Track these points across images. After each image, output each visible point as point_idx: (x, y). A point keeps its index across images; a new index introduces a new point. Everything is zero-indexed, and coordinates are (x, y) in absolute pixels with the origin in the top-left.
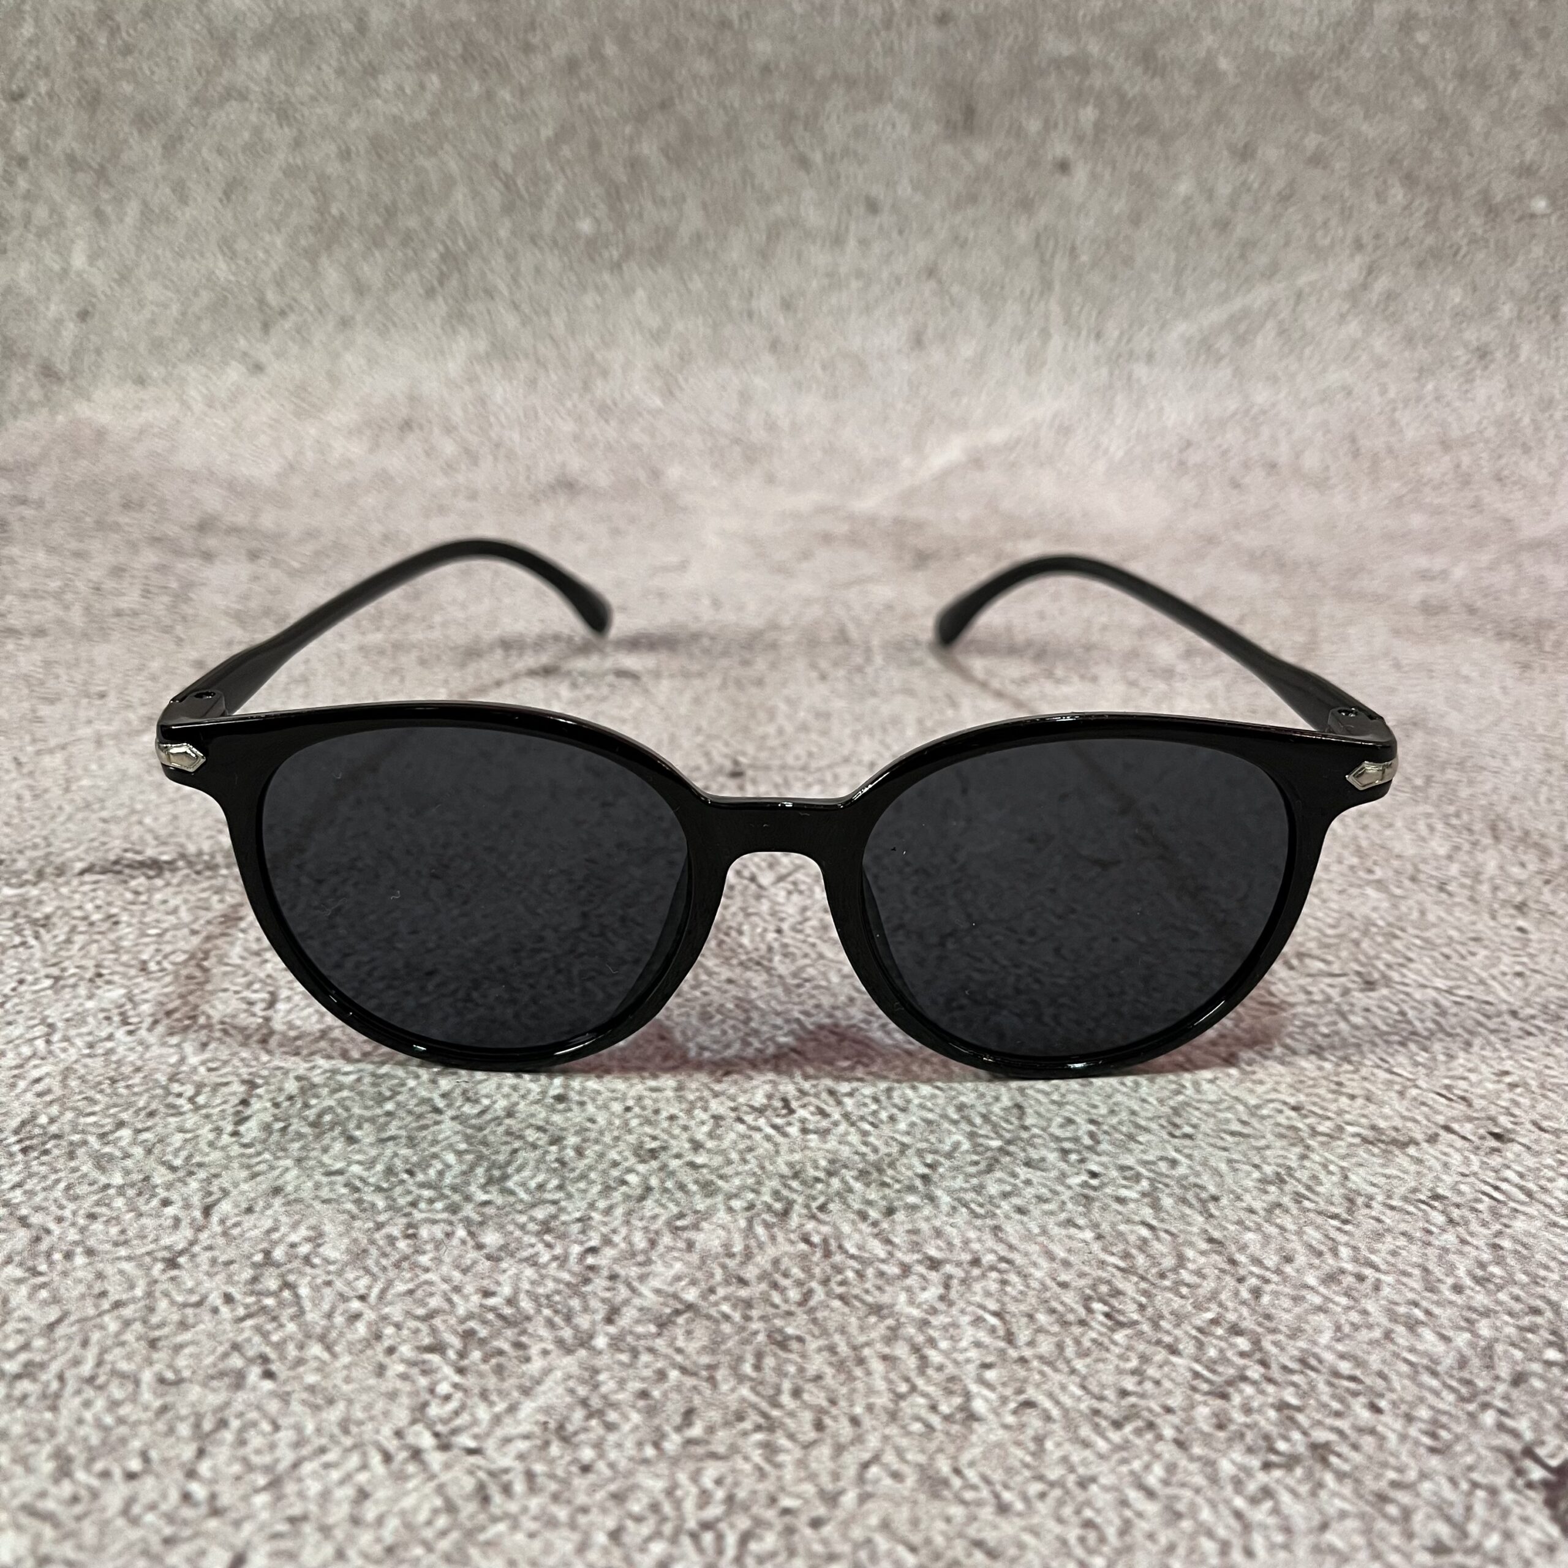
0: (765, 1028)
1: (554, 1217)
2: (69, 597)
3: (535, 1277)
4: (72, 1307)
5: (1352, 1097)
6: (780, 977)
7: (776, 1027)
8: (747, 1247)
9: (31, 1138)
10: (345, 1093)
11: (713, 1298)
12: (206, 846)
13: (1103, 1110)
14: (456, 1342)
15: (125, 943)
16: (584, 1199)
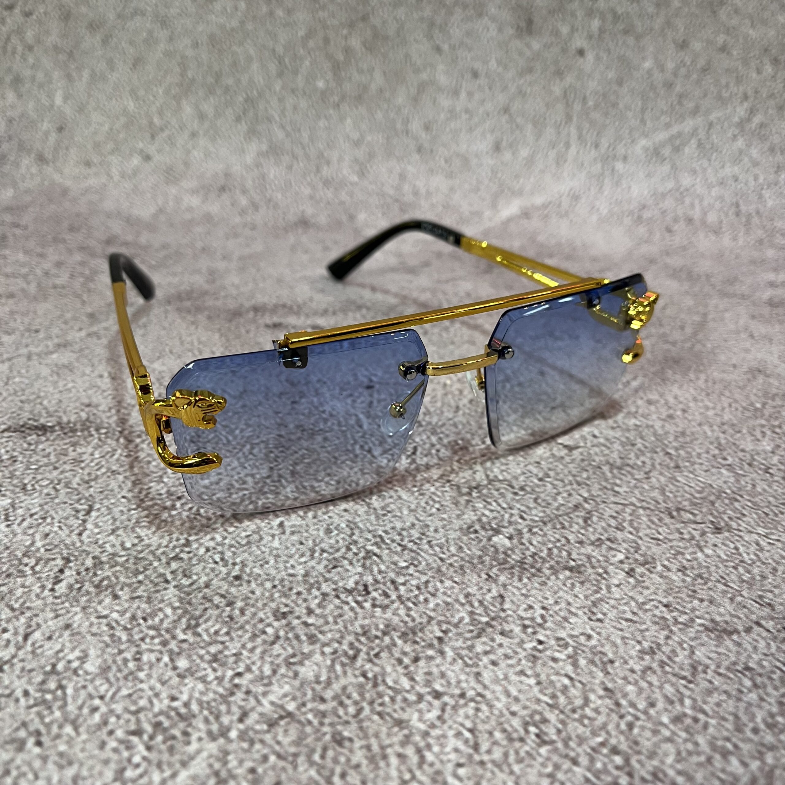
0: (361, 540)
1: (221, 652)
3: (203, 689)
5: (702, 600)
6: (375, 509)
7: (368, 540)
8: (329, 678)
10: (118, 568)
11: (304, 709)
12: (73, 419)
13: (551, 601)
14: (149, 728)
16: (240, 642)
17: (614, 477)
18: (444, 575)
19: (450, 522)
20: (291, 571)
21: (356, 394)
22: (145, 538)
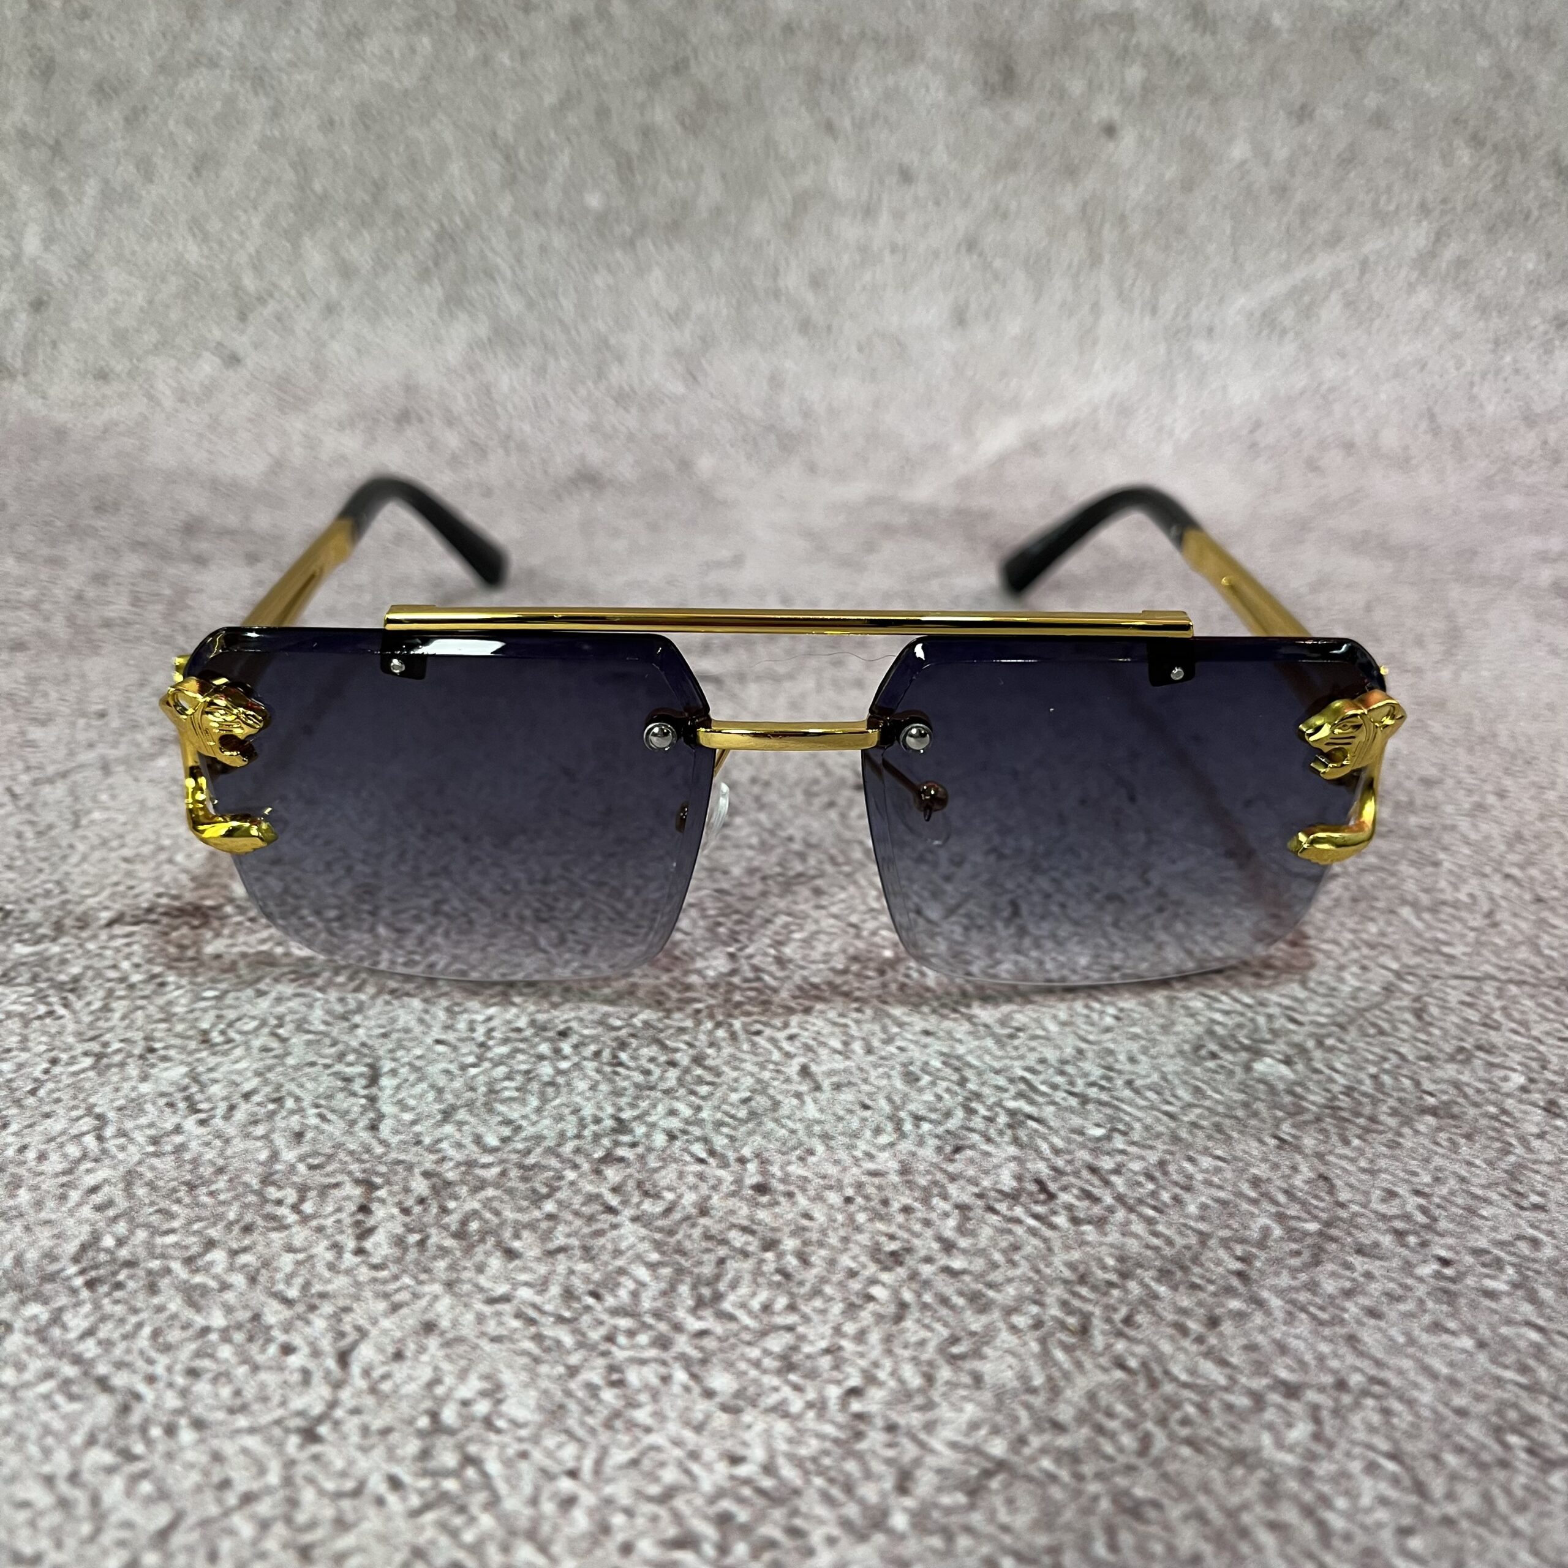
0: (986, 1091)
1: (795, 1349)
3: (791, 1432)
6: (986, 1026)
7: (999, 1088)
8: (1050, 1379)
9: (96, 1267)
10: (490, 1192)
11: (1027, 1451)
13: (1427, 1179)
14: (708, 1531)
15: (178, 1009)
16: (825, 1322)
17: (1429, 927)
18: (1189, 1146)
19: (1154, 1042)
20: (870, 1166)
21: (842, 801)
22: (524, 1123)
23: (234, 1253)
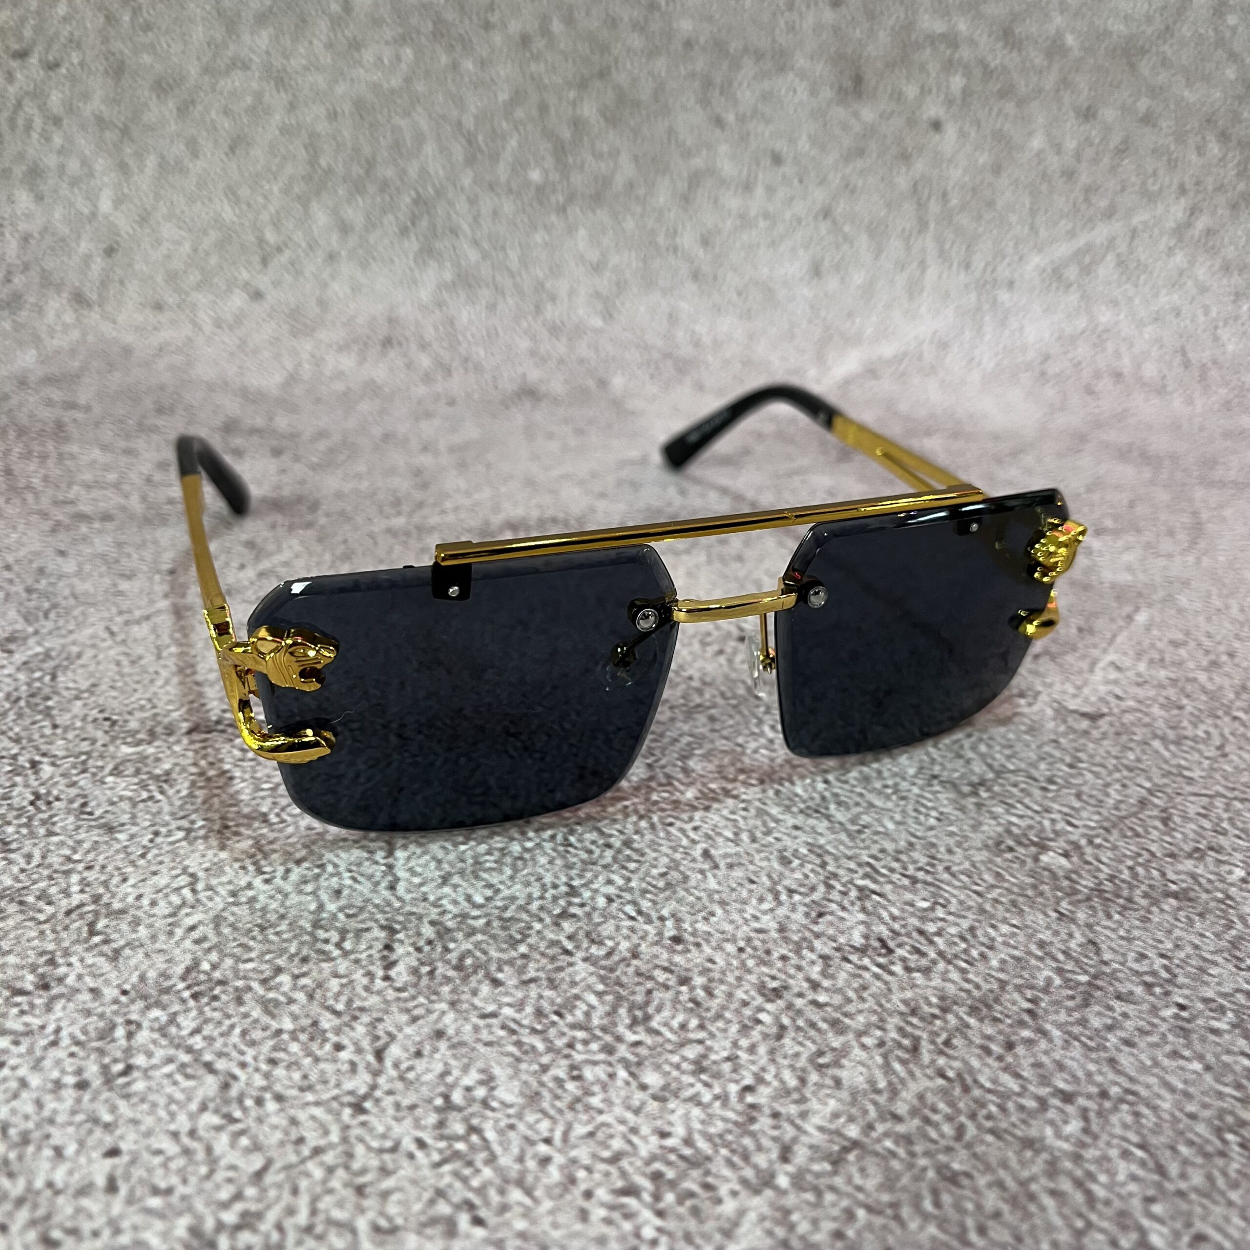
0: (841, 872)
1: (704, 1056)
2: (126, 487)
3: (703, 1116)
4: (273, 1153)
6: (840, 823)
7: (851, 870)
8: (890, 1083)
10: (479, 937)
11: (874, 1135)
13: (1169, 945)
14: (646, 1184)
15: (243, 797)
16: (726, 1038)
18: (992, 917)
19: (966, 838)
20: (757, 925)
21: (729, 650)
22: (502, 887)
23: (296, 977)
